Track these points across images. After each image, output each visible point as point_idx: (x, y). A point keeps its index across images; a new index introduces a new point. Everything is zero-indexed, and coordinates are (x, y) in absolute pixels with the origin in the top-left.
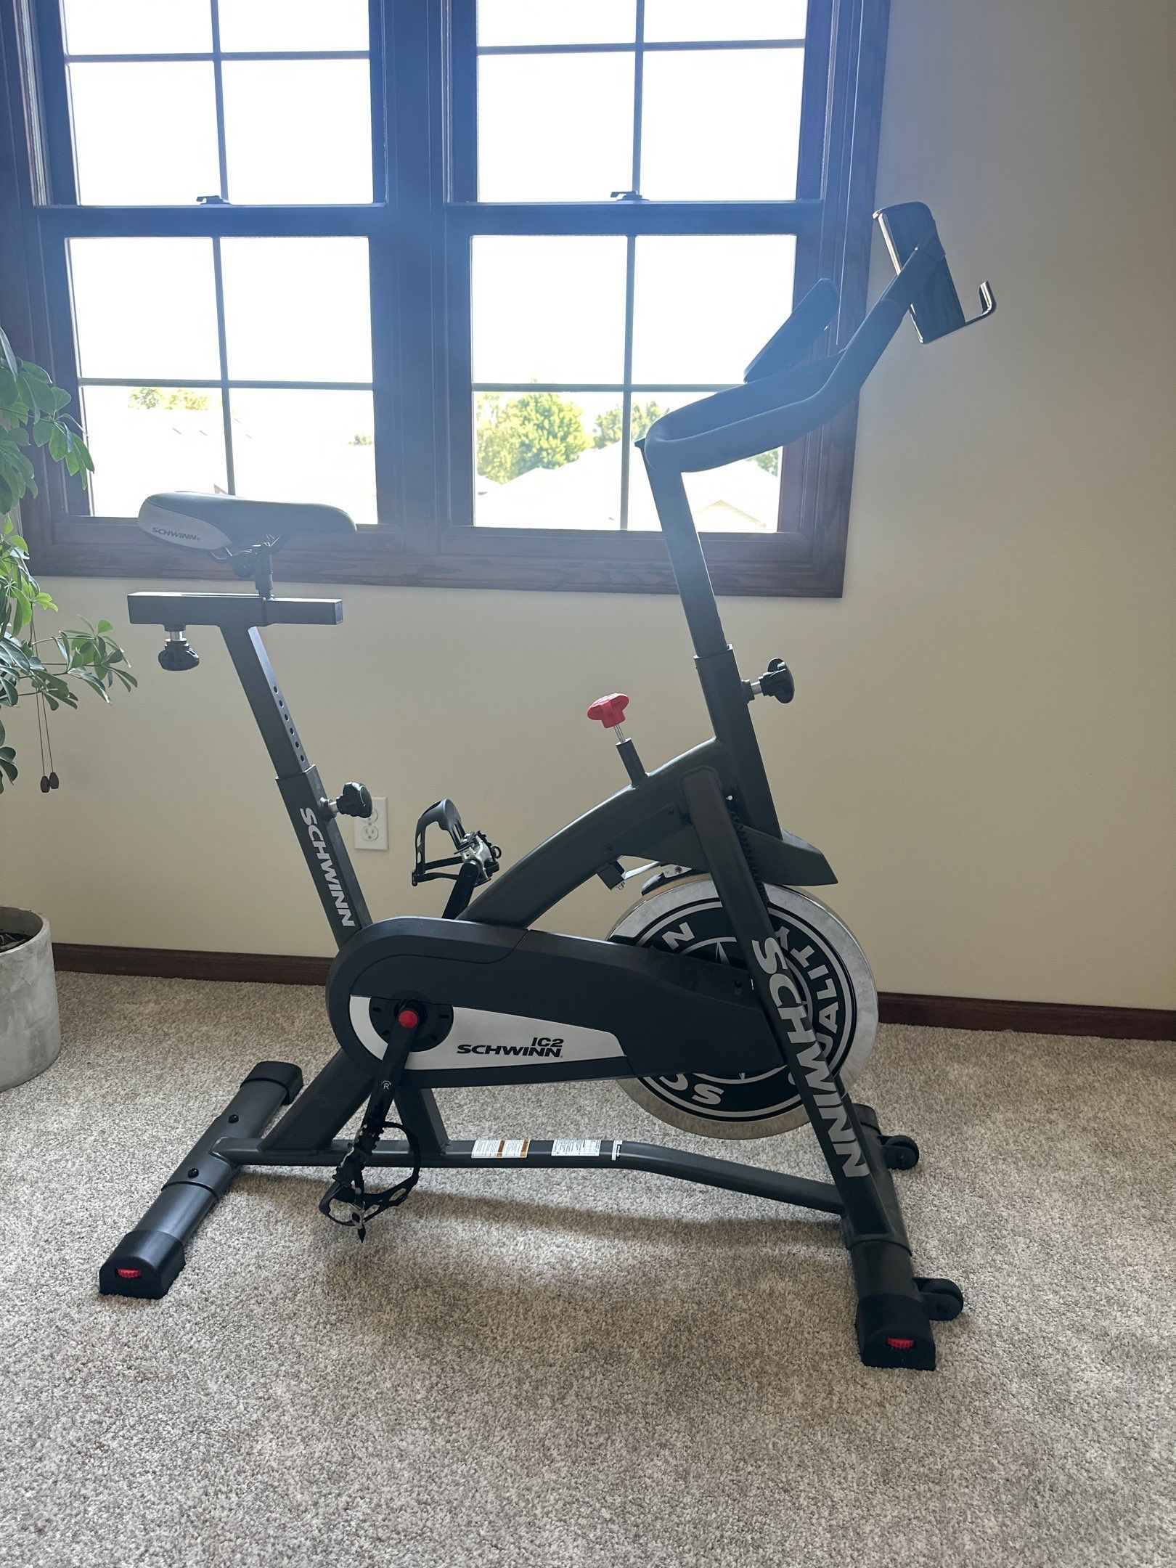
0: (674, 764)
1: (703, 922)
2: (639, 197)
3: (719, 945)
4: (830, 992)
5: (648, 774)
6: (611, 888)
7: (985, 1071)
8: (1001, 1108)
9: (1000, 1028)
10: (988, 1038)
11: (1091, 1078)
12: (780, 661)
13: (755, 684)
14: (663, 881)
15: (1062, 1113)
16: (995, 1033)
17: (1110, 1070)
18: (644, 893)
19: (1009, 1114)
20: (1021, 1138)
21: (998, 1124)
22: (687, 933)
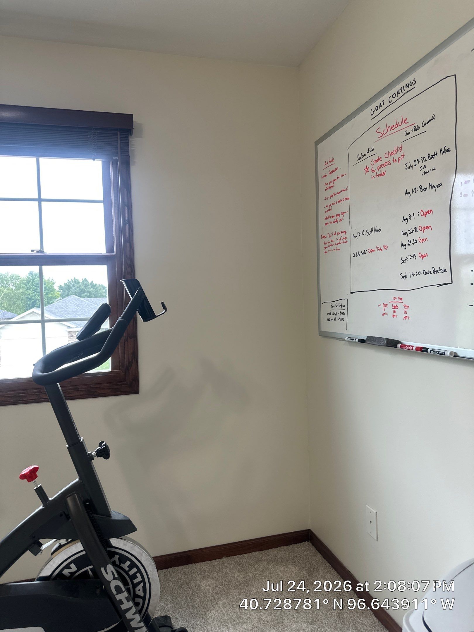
0: (62, 493)
1: (80, 561)
2: (43, 252)
3: (89, 570)
4: (139, 579)
5: (50, 499)
6: (36, 555)
7: (216, 581)
8: (222, 598)
9: (221, 557)
10: (216, 563)
11: (255, 573)
12: (104, 442)
13: (94, 453)
14: (61, 546)
15: (245, 594)
16: (219, 559)
17: (261, 567)
18: (52, 554)
19: (225, 601)
20: (230, 612)
21: (220, 607)
22: (74, 568)
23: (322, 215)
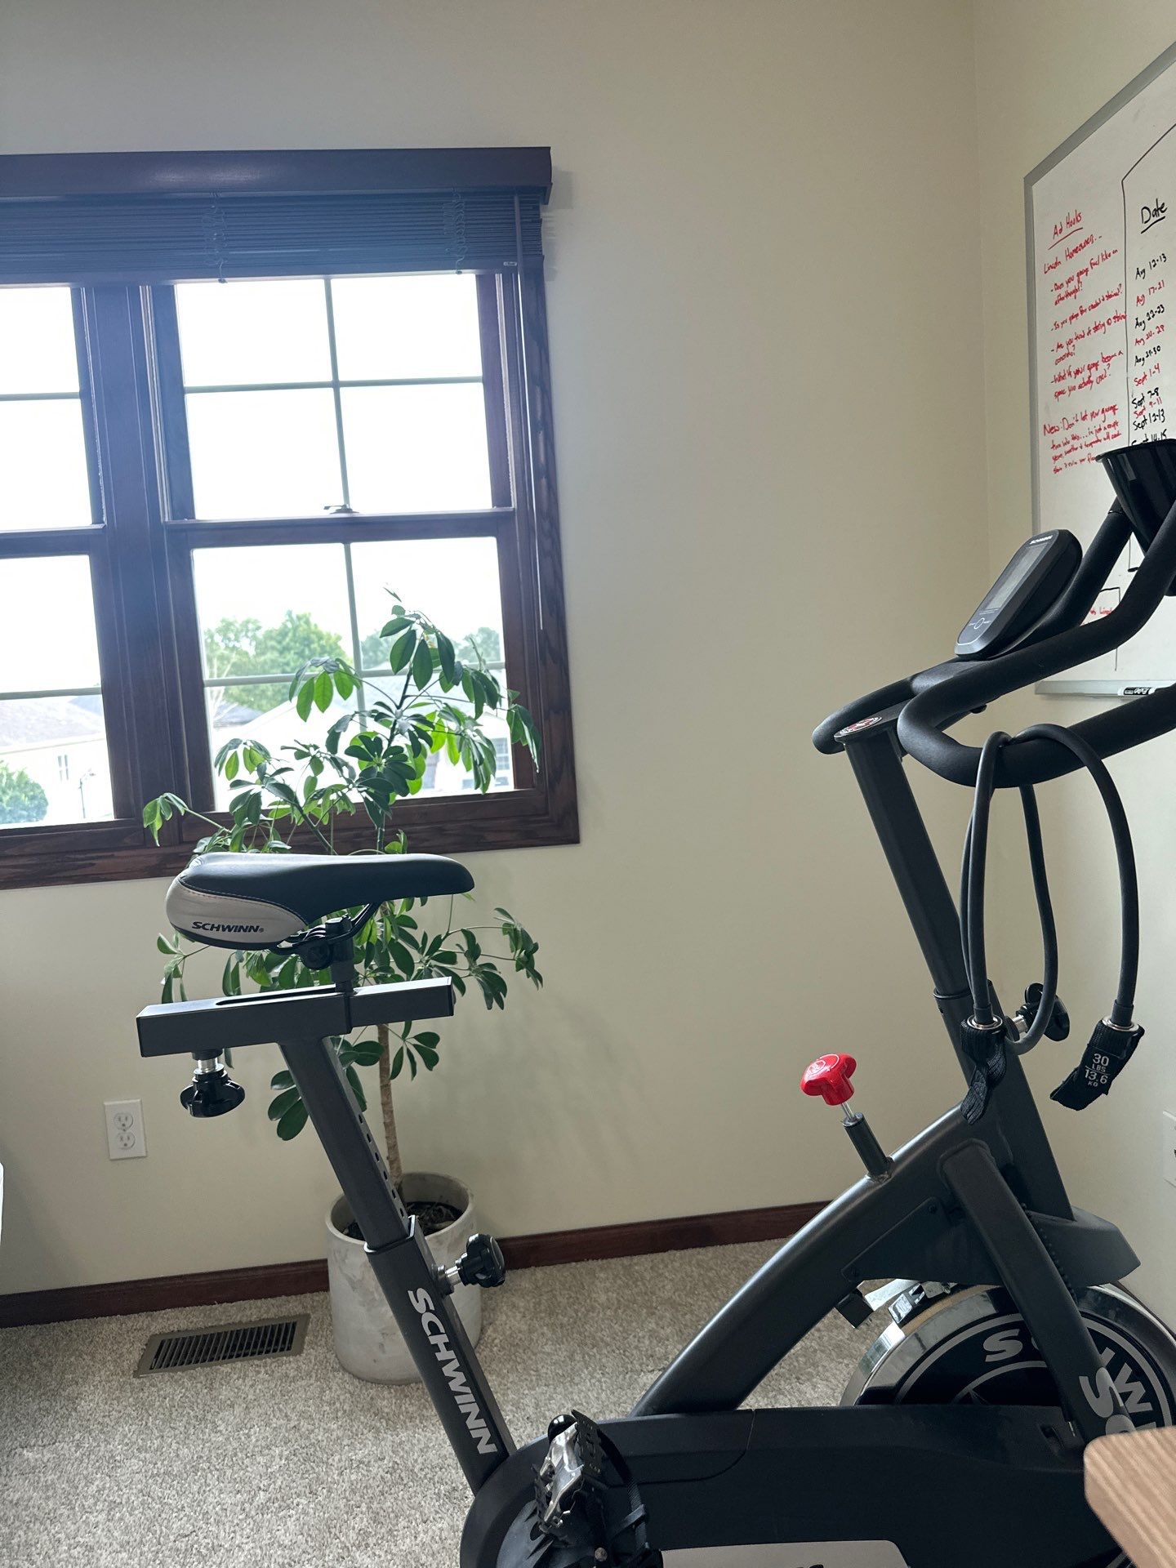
2: (349, 511)
23: (1047, 369)
